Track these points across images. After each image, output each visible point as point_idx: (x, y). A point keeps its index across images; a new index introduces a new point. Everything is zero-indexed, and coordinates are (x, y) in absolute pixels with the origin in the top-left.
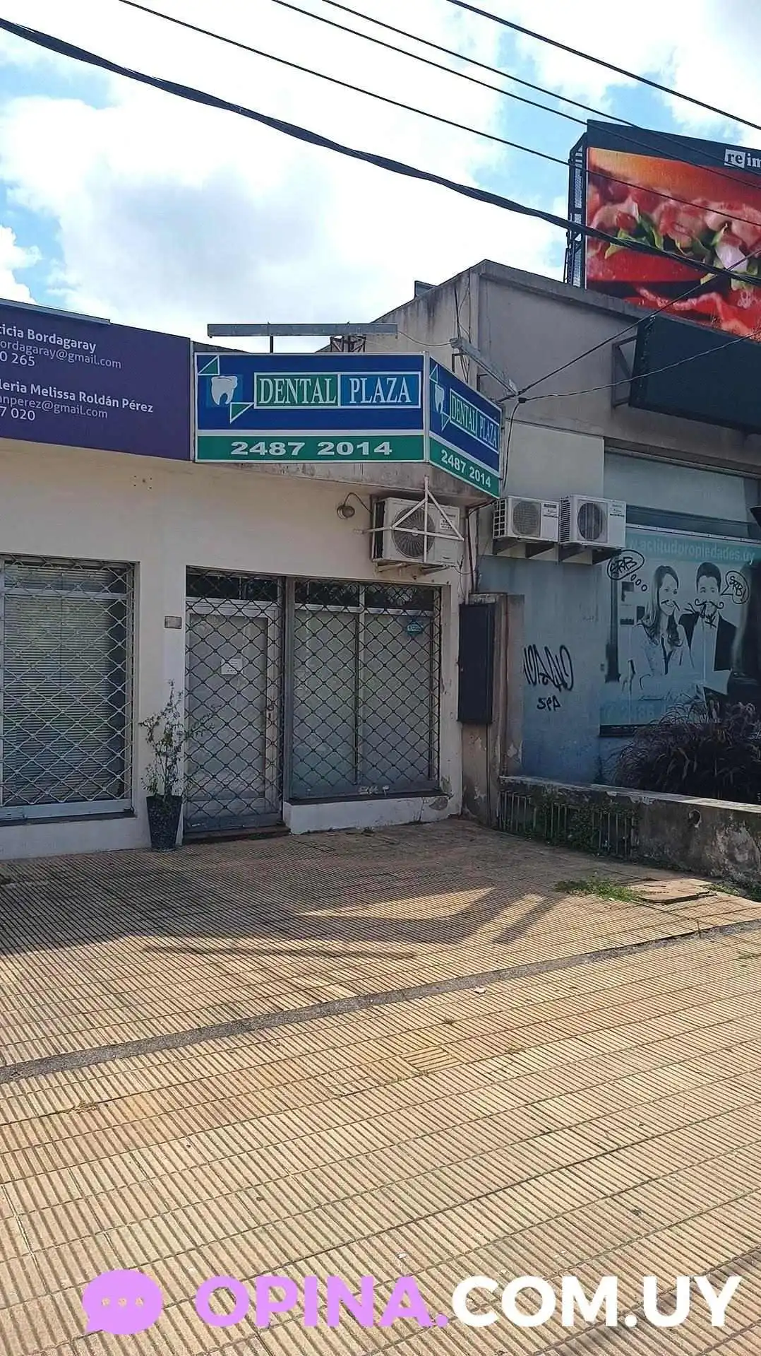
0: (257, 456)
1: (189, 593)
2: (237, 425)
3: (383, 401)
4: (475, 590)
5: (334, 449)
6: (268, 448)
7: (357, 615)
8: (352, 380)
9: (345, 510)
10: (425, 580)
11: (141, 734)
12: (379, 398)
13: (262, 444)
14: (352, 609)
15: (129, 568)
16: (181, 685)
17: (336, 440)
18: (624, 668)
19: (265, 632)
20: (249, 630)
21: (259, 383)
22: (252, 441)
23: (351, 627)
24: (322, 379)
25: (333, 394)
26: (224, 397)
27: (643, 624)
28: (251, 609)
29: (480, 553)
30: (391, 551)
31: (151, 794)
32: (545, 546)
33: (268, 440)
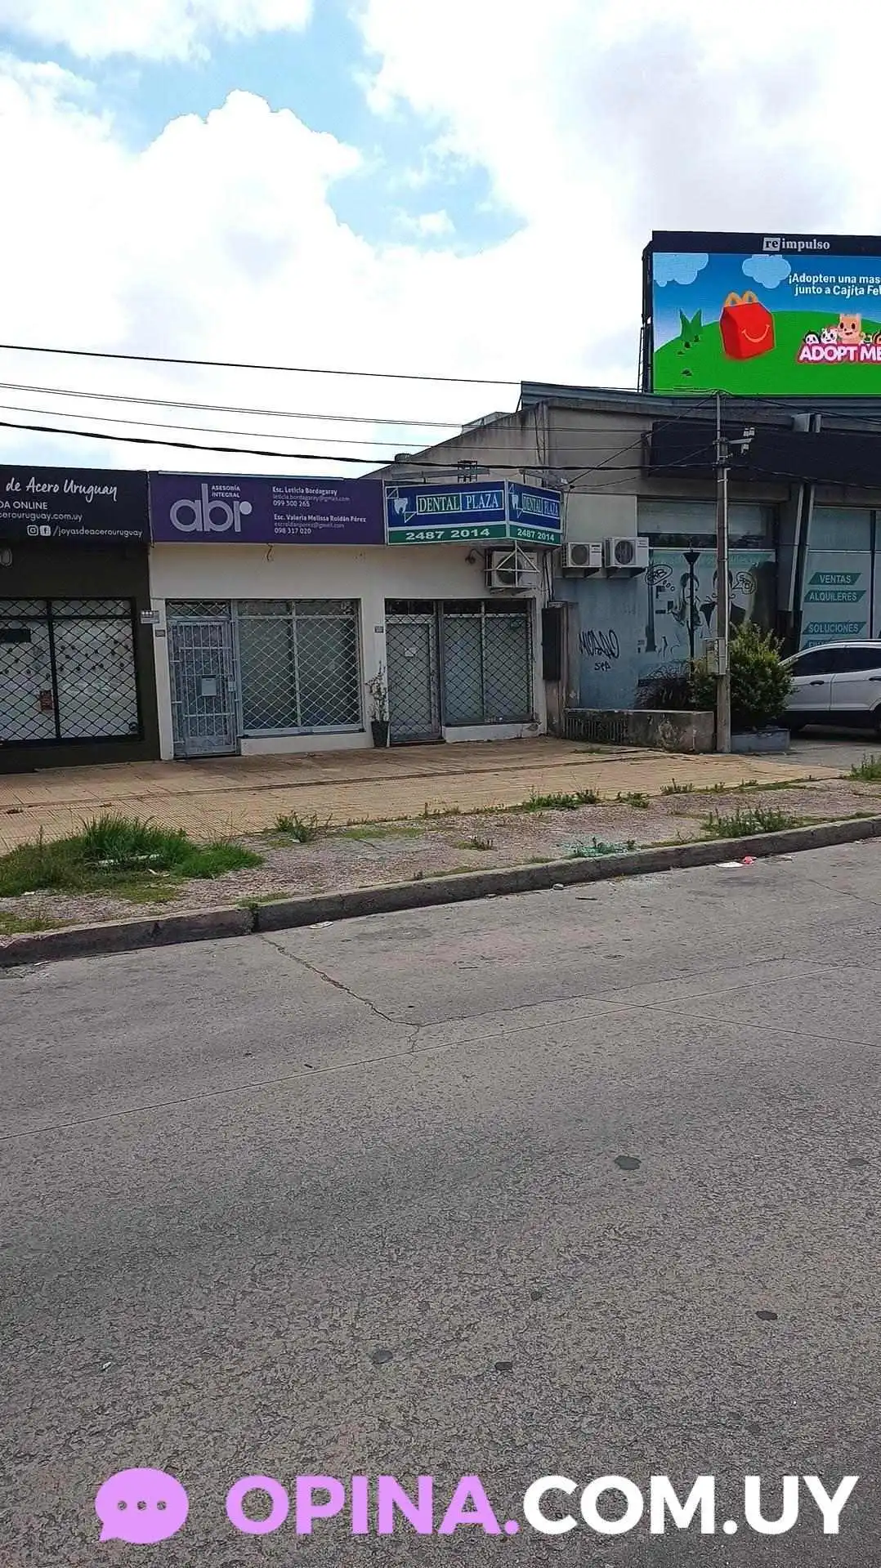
0: (420, 540)
1: (387, 612)
2: (408, 524)
3: (484, 506)
4: (552, 599)
5: (459, 534)
6: (425, 535)
7: (480, 619)
8: (468, 497)
9: (470, 559)
10: (520, 596)
11: (367, 689)
12: (482, 505)
13: (422, 534)
14: (476, 615)
15: (356, 602)
16: (385, 662)
17: (460, 529)
18: (659, 644)
19: (427, 632)
20: (420, 631)
21: (419, 501)
22: (416, 532)
23: (477, 626)
24: (452, 497)
25: (458, 505)
26: (402, 509)
27: (673, 613)
28: (421, 619)
29: (554, 577)
30: (497, 583)
31: (373, 720)
32: (595, 570)
33: (425, 531)
